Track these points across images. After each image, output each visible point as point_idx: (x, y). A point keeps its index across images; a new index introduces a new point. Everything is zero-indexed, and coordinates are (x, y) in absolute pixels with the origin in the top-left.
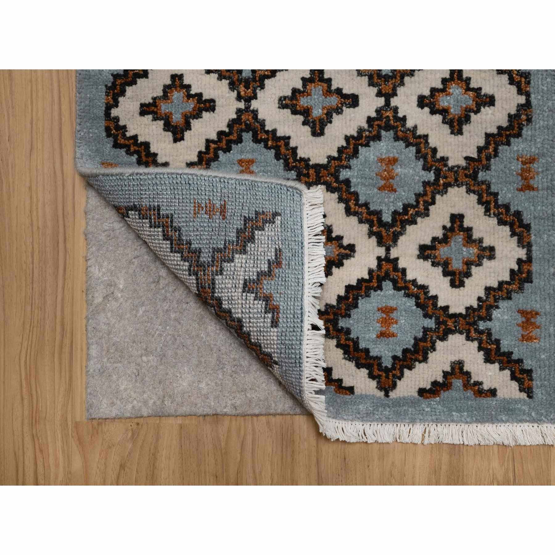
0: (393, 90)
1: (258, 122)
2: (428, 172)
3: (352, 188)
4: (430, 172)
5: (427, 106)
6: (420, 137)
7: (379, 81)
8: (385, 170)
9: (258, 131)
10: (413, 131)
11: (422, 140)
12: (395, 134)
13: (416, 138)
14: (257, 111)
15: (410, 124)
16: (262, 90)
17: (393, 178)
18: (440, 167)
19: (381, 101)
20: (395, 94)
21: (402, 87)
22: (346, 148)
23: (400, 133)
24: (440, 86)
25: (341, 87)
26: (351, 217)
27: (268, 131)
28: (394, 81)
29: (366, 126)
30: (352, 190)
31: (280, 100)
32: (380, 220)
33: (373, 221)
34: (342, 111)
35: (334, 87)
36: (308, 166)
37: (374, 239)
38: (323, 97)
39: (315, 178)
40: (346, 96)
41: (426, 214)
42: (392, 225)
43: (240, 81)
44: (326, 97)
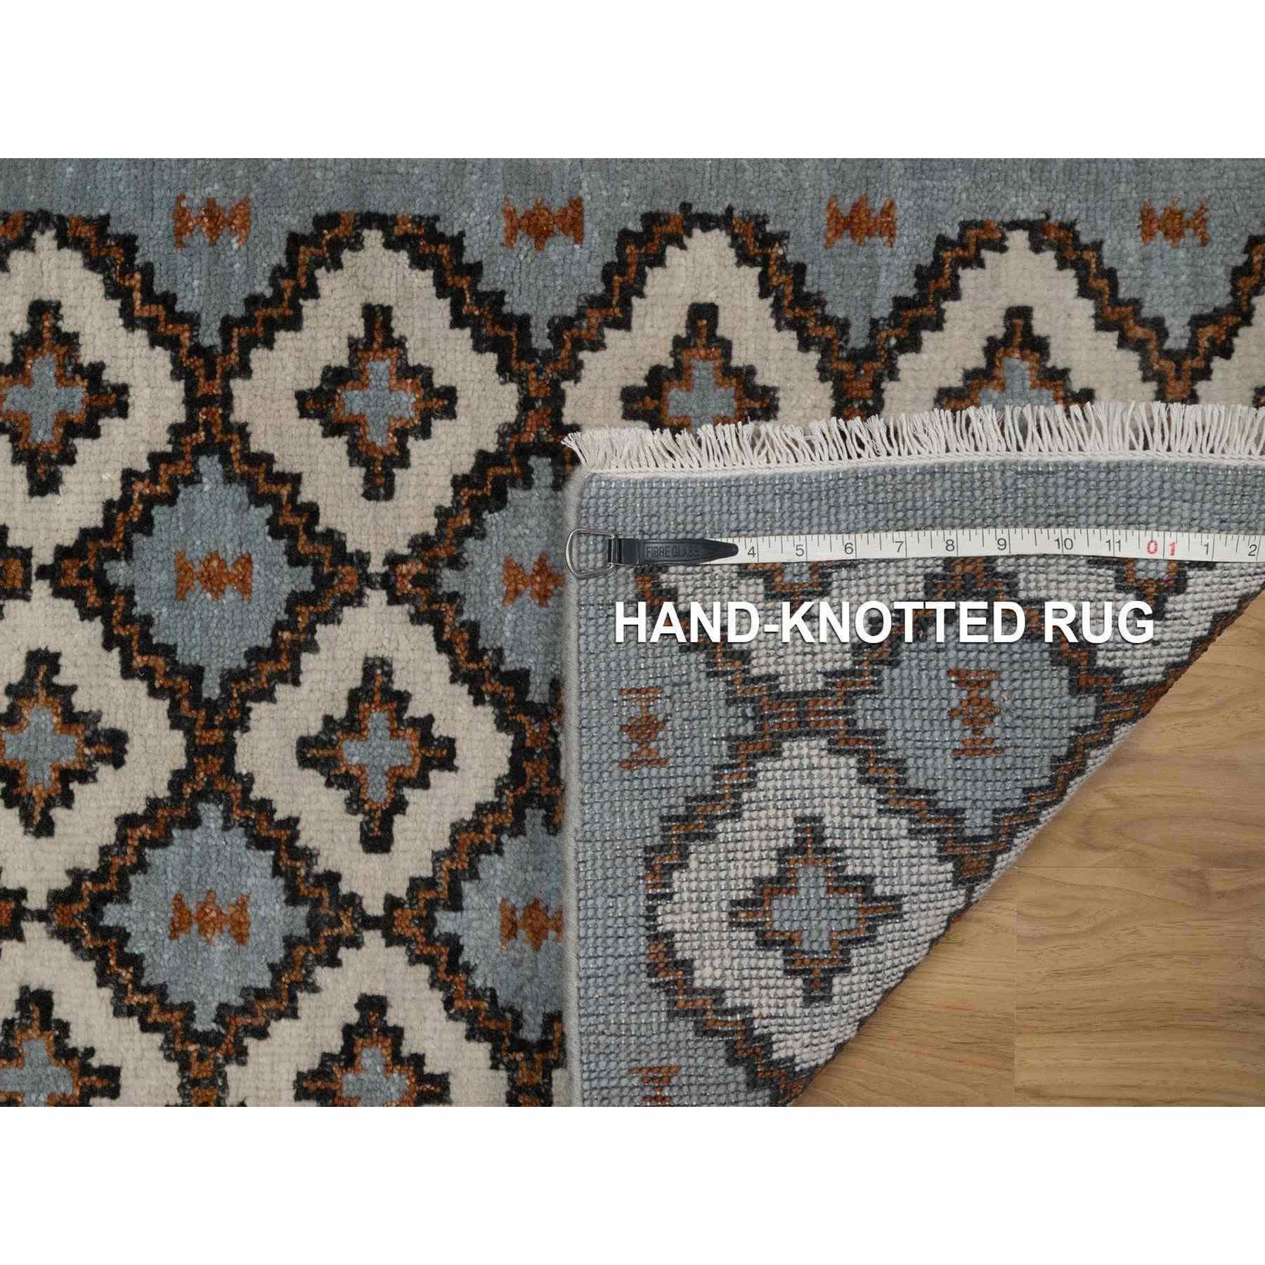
0: (400, 935)
1: (335, 606)
2: (213, 1016)
3: (179, 832)
4: (215, 1021)
5: (362, 1017)
6: (293, 999)
7: (421, 904)
8: (220, 913)
9: (315, 606)
10: (306, 983)
11: (285, 1004)
12: (300, 938)
13: (289, 991)
14: (360, 604)
15: (322, 975)
16: (408, 619)
17: (202, 930)
18: (224, 1046)
19: (375, 908)
20: (391, 940)
21: (407, 959)
22: (270, 819)
23: (301, 951)
24: (406, 1051)
25: (409, 809)
26: (114, 829)
27: (314, 632)
28: (419, 939)
29: (319, 869)
30: (176, 833)
31: (384, 662)
32: (105, 898)
33: (104, 882)
34: (355, 813)
35: (408, 793)
36: (230, 726)
37: (63, 882)
38: (386, 768)
39: (203, 743)
40: (387, 823)
41: (121, 1009)
42: (95, 928)
43: (432, 563)
44: (386, 774)
